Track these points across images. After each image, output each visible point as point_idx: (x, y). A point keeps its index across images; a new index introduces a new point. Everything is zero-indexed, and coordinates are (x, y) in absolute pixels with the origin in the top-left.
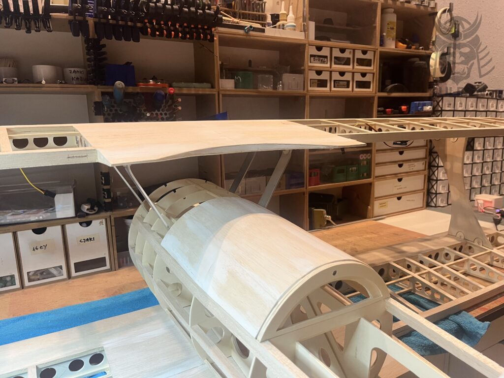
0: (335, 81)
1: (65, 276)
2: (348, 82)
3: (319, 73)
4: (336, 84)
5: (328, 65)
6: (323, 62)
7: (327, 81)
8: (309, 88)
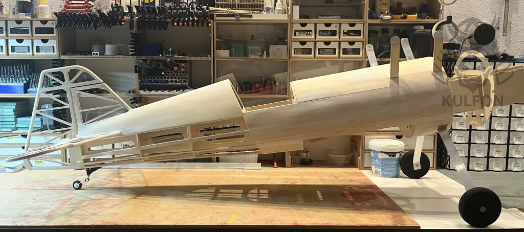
0: (319, 49)
3: (303, 43)
4: (320, 52)
5: (313, 37)
6: (307, 35)
7: (311, 49)
8: (293, 55)
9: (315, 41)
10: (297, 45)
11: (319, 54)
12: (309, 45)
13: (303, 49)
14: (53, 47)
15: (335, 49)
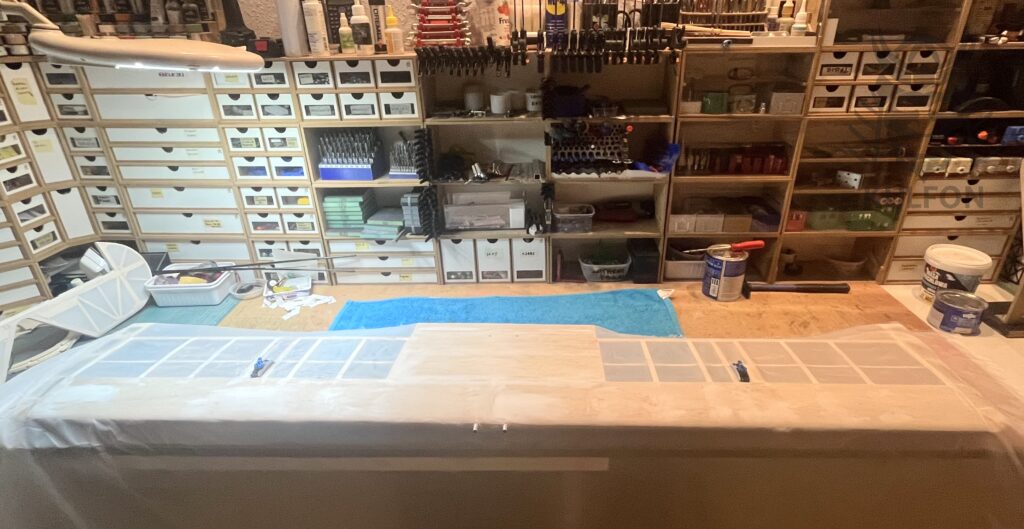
0: (858, 99)
1: (509, 279)
2: (883, 99)
3: (832, 88)
4: (860, 103)
5: (852, 77)
6: (844, 73)
7: (843, 98)
8: (811, 109)
9: (854, 83)
10: (820, 92)
11: (856, 106)
12: (841, 92)
13: (829, 98)
14: (412, 105)
15: (885, 97)
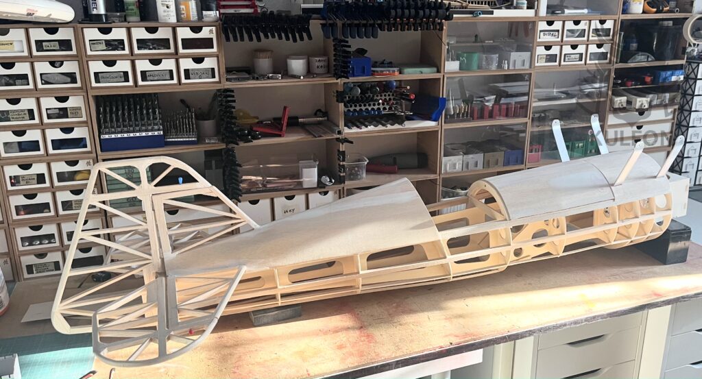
0: (565, 55)
3: (548, 48)
4: (566, 58)
5: (559, 39)
6: (554, 36)
7: (556, 55)
8: (536, 65)
9: (562, 44)
10: (541, 51)
11: (564, 61)
12: (555, 50)
13: (547, 55)
15: (582, 54)
